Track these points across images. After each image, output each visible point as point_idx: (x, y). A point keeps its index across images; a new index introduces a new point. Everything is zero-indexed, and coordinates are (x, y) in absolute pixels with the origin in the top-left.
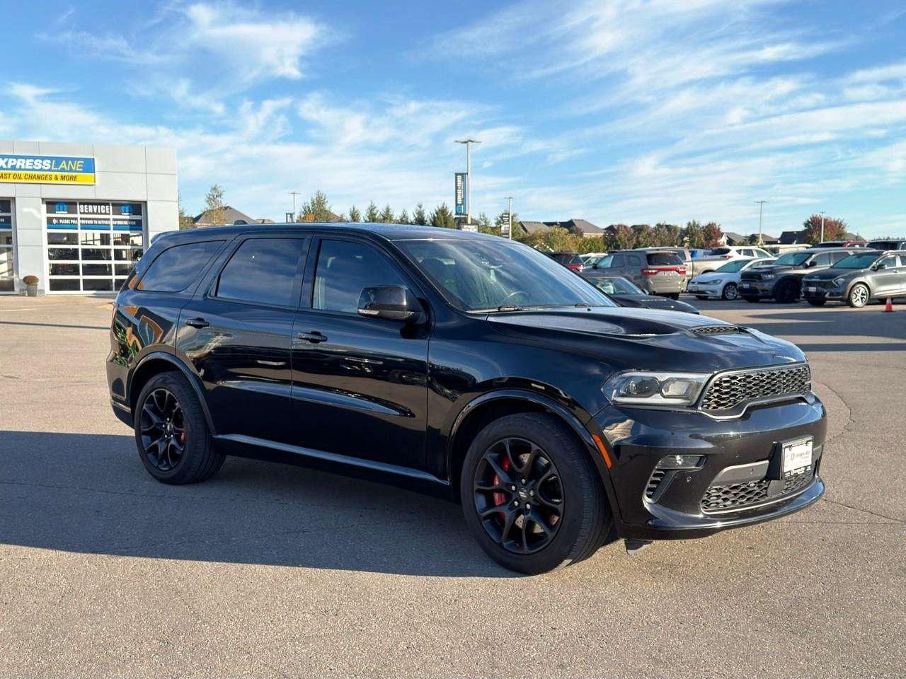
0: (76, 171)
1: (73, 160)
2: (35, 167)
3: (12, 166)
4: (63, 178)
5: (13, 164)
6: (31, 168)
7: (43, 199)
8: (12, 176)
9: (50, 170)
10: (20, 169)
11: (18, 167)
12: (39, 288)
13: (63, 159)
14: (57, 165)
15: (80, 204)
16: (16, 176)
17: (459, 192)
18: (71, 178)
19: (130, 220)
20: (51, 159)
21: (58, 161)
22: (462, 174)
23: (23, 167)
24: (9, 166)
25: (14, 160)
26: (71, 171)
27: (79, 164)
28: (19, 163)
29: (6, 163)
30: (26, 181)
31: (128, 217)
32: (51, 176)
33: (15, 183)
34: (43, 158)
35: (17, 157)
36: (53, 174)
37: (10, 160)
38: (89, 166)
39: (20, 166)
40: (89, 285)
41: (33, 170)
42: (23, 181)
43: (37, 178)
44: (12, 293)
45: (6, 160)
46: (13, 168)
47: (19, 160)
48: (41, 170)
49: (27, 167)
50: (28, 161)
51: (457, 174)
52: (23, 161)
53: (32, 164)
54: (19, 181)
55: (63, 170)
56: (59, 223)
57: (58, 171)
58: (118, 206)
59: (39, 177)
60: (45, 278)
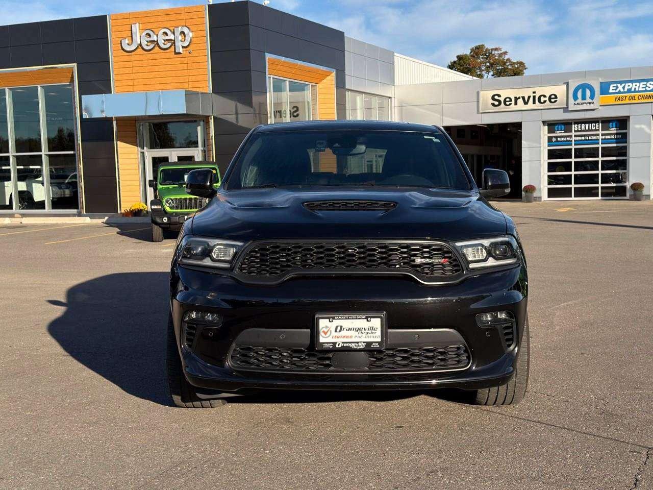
2: (648, 89)
3: (628, 89)
5: (630, 87)
6: (644, 89)
7: (652, 115)
8: (627, 98)
10: (635, 91)
11: (633, 90)
16: (633, 98)
23: (637, 89)
24: (626, 90)
25: (630, 84)
28: (634, 86)
29: (624, 88)
30: (640, 101)
33: (630, 104)
35: (632, 82)
37: (627, 85)
39: (635, 89)
41: (646, 91)
42: (637, 102)
43: (649, 98)
45: (623, 85)
46: (629, 91)
47: (634, 84)
49: (641, 89)
50: (642, 83)
52: (638, 84)
53: (645, 86)
54: (633, 102)
59: (651, 97)
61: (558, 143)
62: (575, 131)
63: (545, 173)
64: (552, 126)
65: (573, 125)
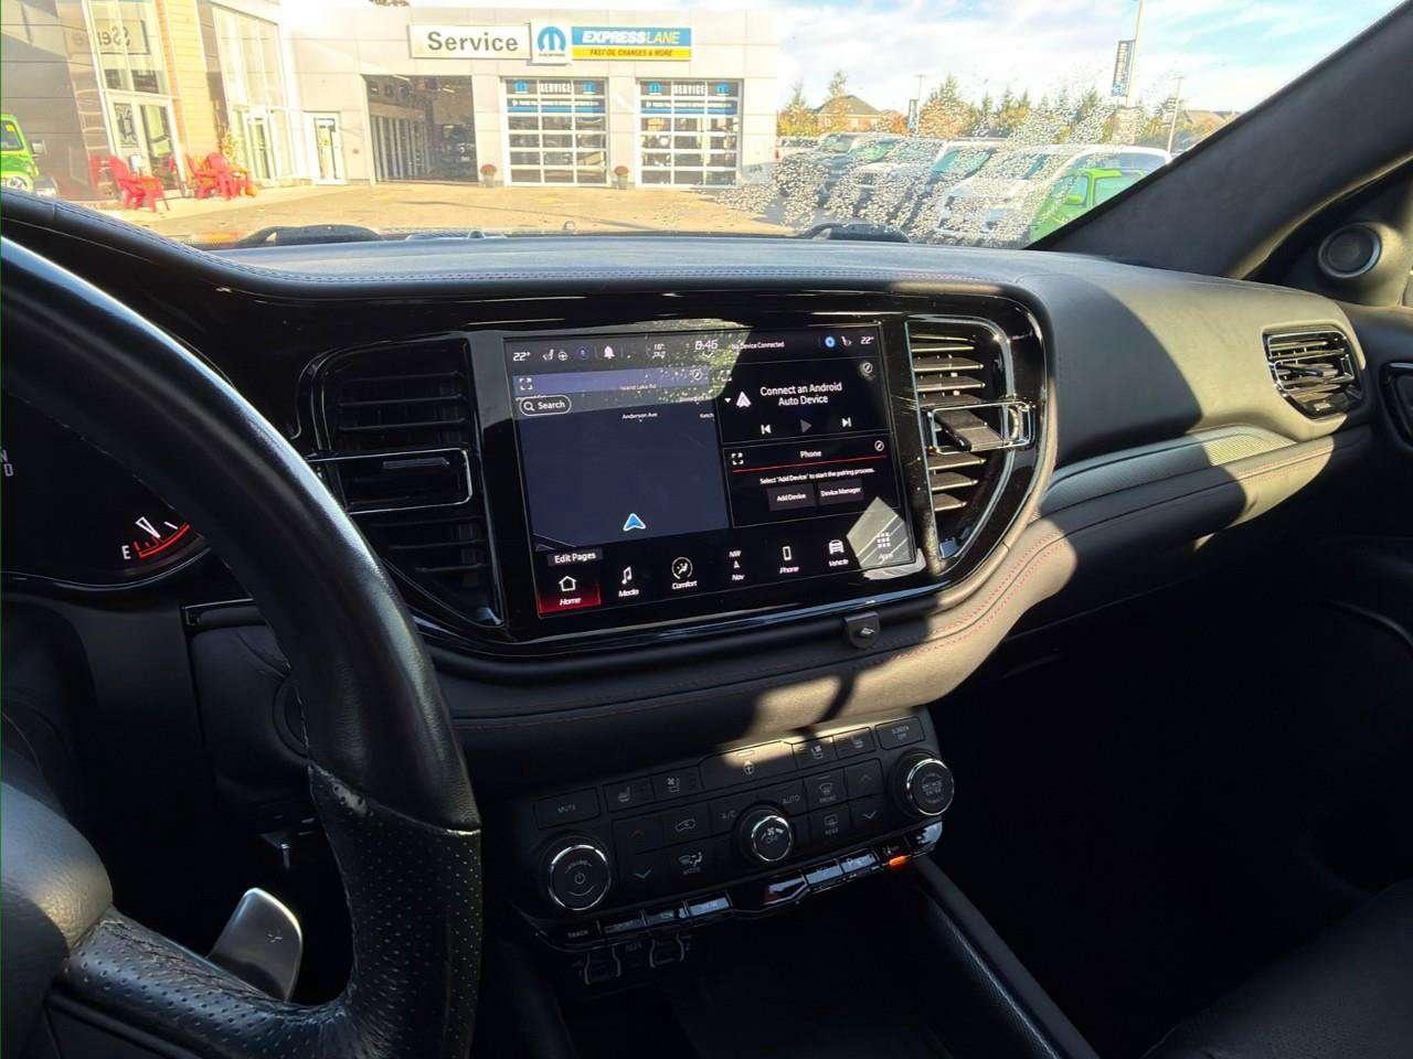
0: (671, 45)
1: (669, 30)
2: (630, 40)
3: (606, 40)
4: (657, 53)
5: (608, 37)
6: (626, 41)
7: (637, 79)
8: (606, 52)
9: (645, 44)
10: (615, 44)
11: (612, 41)
12: (629, 180)
13: (659, 30)
14: (652, 38)
15: (676, 83)
16: (610, 52)
17: (1121, 66)
18: (668, 53)
19: (727, 102)
20: (646, 30)
21: (653, 32)
22: (1128, 43)
23: (617, 41)
24: (603, 41)
25: (609, 33)
26: (666, 44)
27: (674, 36)
28: (613, 36)
29: (601, 37)
30: (619, 58)
31: (724, 99)
32: (645, 51)
33: (609, 60)
34: (638, 30)
35: (611, 30)
36: (648, 48)
37: (605, 33)
38: (685, 37)
39: (615, 40)
40: (681, 178)
41: (628, 43)
42: (617, 58)
43: (632, 54)
44: (603, 185)
45: (600, 33)
46: (608, 42)
47: (614, 33)
48: (636, 44)
49: (621, 41)
50: (623, 33)
51: (1121, 43)
52: (618, 33)
53: (626, 37)
54: (612, 57)
55: (658, 44)
56: (652, 107)
57: (653, 45)
58: (714, 85)
59: (633, 52)
60: (636, 170)
61: (520, 108)
62: (542, 93)
63: (507, 150)
64: (511, 83)
65: (538, 85)
